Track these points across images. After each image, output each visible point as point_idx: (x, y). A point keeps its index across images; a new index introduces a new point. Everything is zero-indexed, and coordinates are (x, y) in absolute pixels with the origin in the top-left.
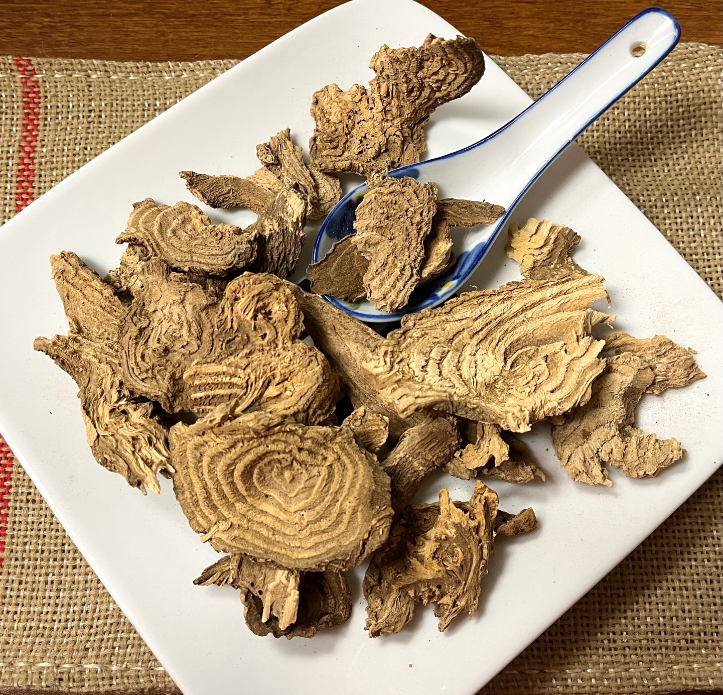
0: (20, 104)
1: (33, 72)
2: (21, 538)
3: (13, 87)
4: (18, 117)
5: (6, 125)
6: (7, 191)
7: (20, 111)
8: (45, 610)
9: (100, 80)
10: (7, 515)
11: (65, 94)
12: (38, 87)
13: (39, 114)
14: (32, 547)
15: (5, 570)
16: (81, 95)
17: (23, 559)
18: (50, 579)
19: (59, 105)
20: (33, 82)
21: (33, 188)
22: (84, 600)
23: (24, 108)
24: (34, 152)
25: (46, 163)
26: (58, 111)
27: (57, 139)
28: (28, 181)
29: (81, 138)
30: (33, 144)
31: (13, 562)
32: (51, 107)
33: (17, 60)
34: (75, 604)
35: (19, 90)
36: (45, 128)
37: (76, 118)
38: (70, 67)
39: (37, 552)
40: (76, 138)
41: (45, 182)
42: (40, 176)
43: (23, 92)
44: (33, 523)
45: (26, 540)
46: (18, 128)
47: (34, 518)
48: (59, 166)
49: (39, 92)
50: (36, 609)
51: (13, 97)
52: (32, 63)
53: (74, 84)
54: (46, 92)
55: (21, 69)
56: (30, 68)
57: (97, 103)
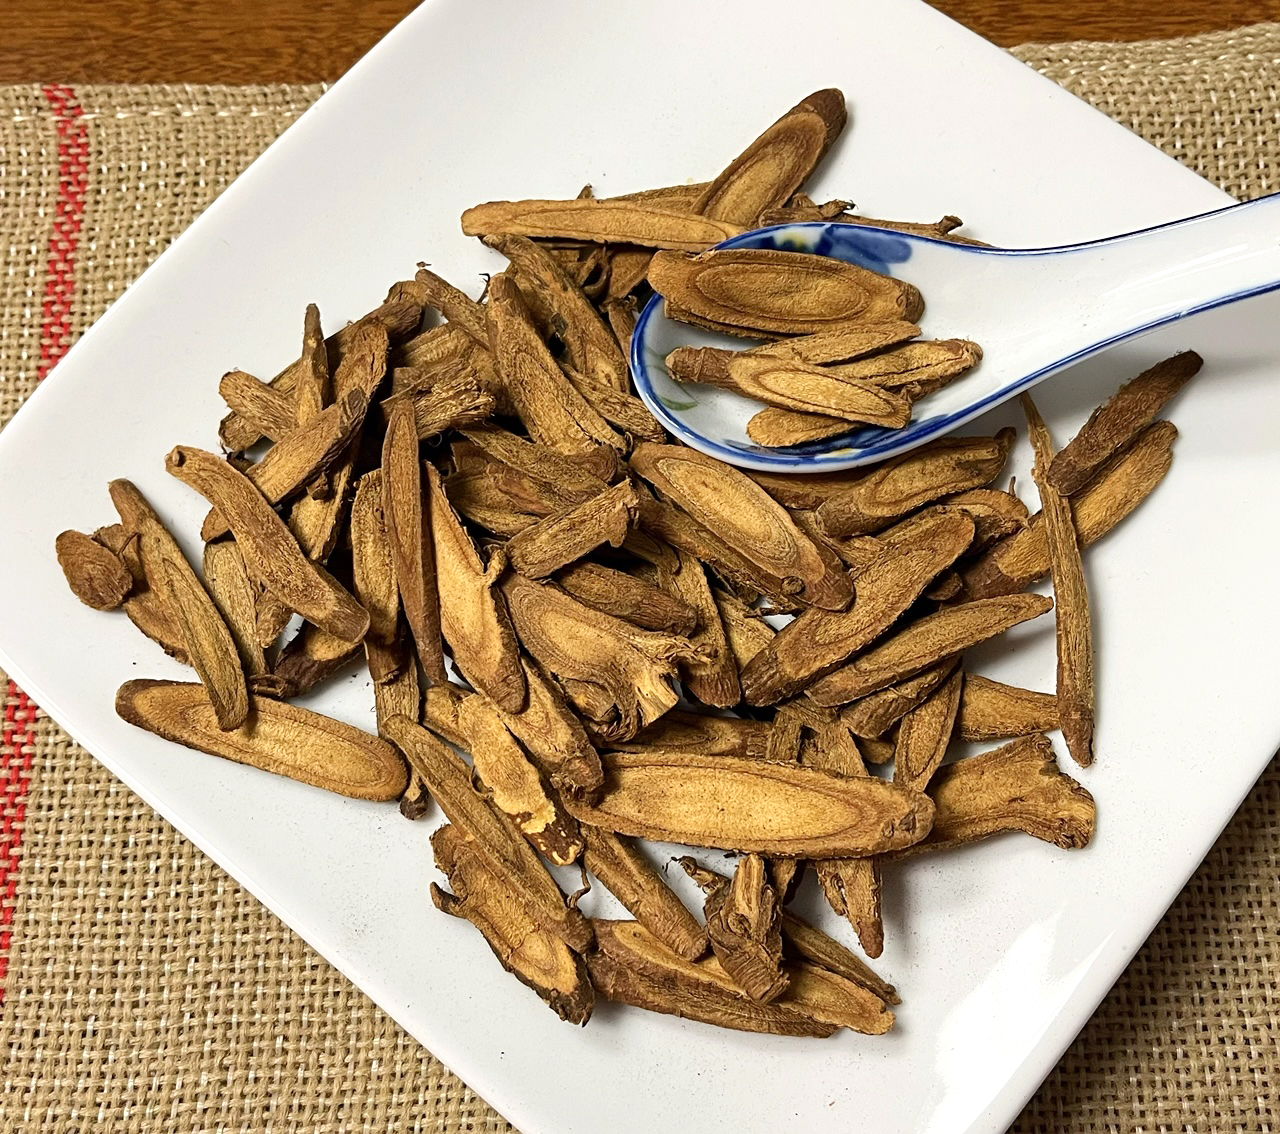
0: (53, 167)
1: (77, 111)
2: (39, 950)
3: (41, 138)
4: (49, 189)
5: (26, 205)
6: (24, 321)
7: (52, 179)
8: (81, 1085)
9: (198, 119)
10: (14, 909)
11: (134, 146)
12: (87, 135)
13: (86, 182)
14: (58, 968)
15: (8, 1011)
16: (163, 147)
17: (41, 990)
18: (90, 1027)
19: (123, 165)
20: (78, 127)
21: (72, 314)
22: (153, 1066)
23: (60, 174)
24: (74, 249)
25: (96, 268)
26: (121, 176)
27: (117, 226)
28: (63, 303)
29: (160, 224)
30: (73, 236)
31: (22, 996)
32: (109, 169)
33: (48, 91)
34: (137, 1074)
35: (52, 142)
36: (95, 208)
37: (152, 189)
38: (143, 99)
39: (67, 976)
40: (151, 224)
41: (93, 303)
42: (85, 292)
43: (60, 146)
44: (60, 923)
45: (47, 955)
46: (50, 210)
47: (63, 915)
48: (119, 273)
49: (87, 144)
50: (65, 1083)
51: (41, 154)
52: (76, 94)
53: (151, 128)
54: (100, 143)
55: (55, 105)
56: (72, 103)
57: (191, 160)
